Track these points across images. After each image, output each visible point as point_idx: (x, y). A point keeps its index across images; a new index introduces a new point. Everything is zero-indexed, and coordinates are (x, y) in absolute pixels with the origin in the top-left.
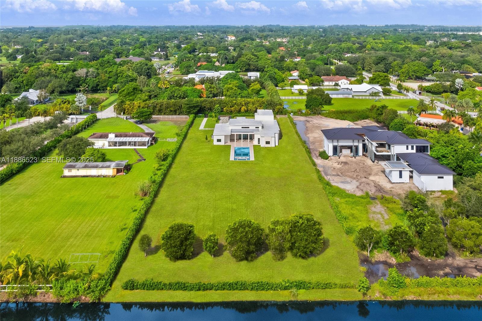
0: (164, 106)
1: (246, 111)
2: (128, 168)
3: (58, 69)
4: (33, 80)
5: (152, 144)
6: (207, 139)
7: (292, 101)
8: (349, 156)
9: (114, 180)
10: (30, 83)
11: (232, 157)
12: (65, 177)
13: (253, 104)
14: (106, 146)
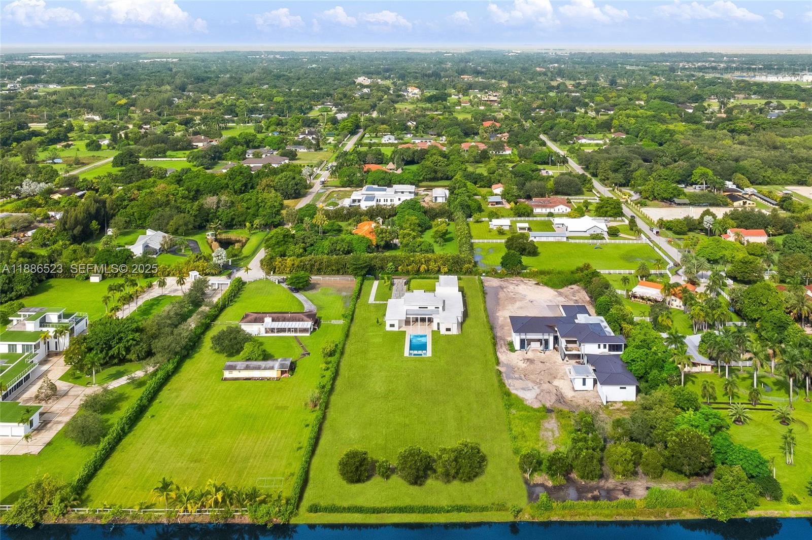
0: (324, 264)
1: (427, 271)
2: (292, 368)
3: (178, 194)
4: (146, 212)
5: (314, 329)
6: (378, 322)
7: (488, 247)
8: (537, 350)
9: (279, 384)
10: (143, 216)
11: (406, 353)
12: (226, 379)
13: (435, 262)
14: (263, 334)
